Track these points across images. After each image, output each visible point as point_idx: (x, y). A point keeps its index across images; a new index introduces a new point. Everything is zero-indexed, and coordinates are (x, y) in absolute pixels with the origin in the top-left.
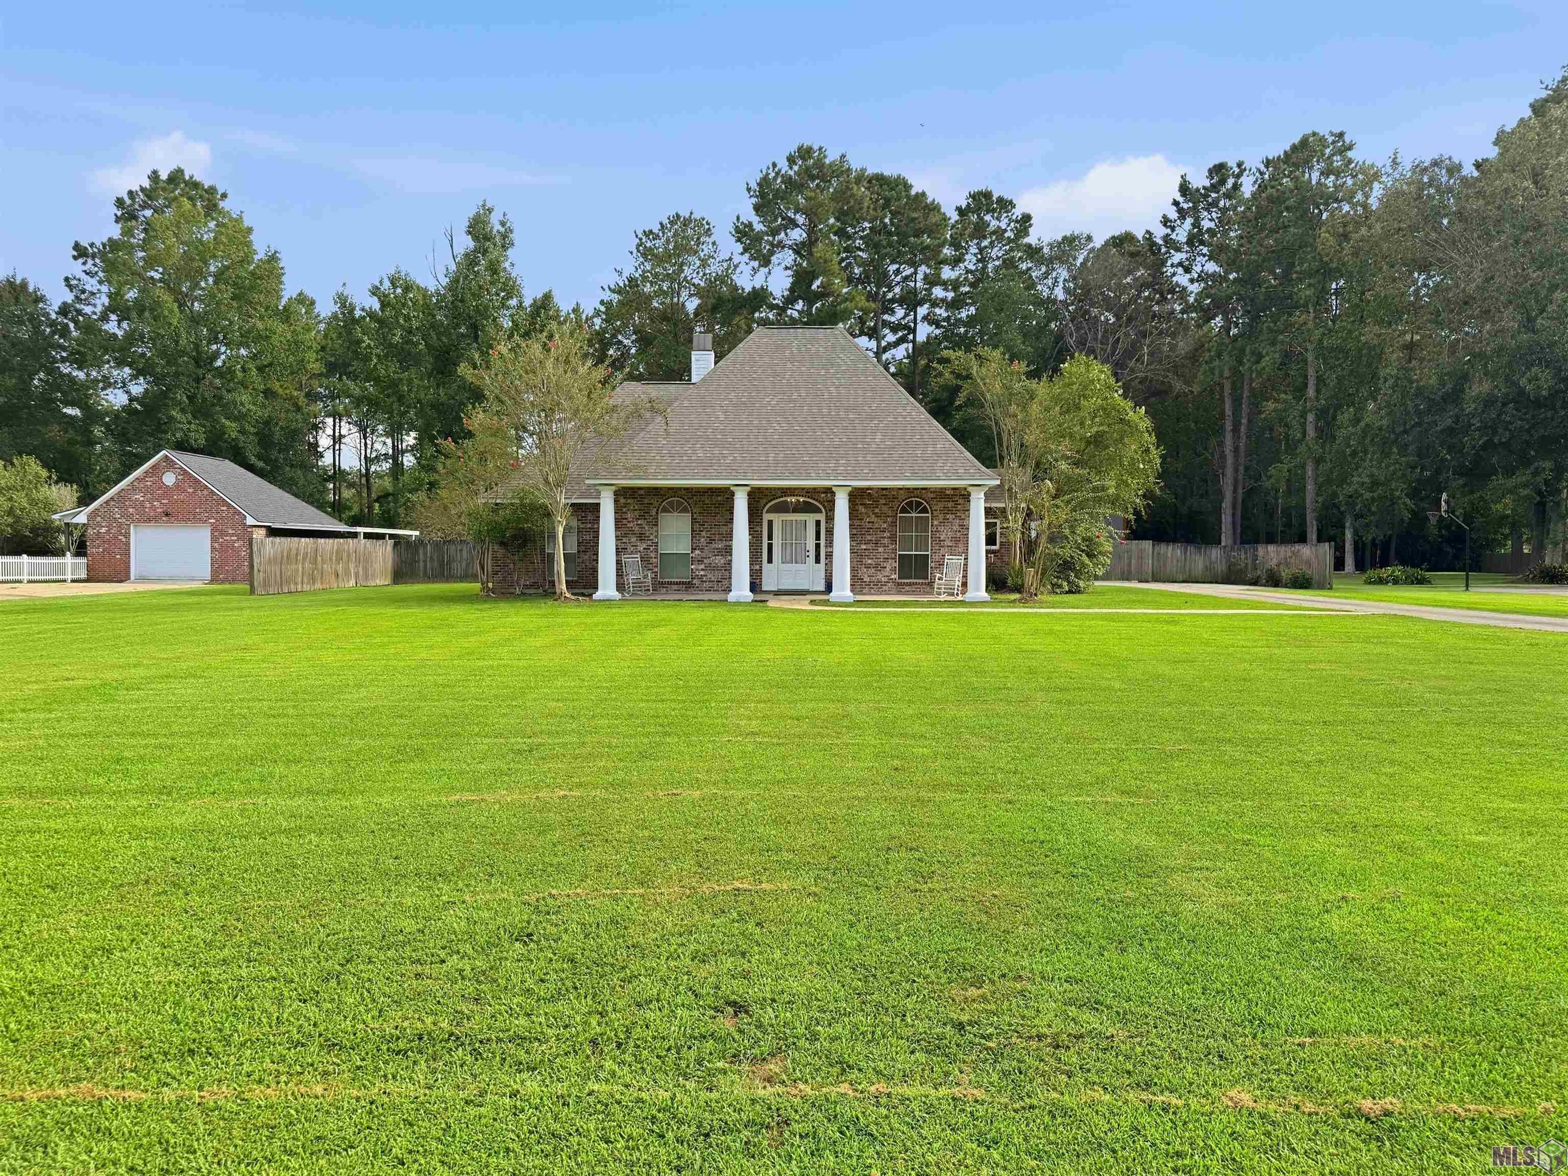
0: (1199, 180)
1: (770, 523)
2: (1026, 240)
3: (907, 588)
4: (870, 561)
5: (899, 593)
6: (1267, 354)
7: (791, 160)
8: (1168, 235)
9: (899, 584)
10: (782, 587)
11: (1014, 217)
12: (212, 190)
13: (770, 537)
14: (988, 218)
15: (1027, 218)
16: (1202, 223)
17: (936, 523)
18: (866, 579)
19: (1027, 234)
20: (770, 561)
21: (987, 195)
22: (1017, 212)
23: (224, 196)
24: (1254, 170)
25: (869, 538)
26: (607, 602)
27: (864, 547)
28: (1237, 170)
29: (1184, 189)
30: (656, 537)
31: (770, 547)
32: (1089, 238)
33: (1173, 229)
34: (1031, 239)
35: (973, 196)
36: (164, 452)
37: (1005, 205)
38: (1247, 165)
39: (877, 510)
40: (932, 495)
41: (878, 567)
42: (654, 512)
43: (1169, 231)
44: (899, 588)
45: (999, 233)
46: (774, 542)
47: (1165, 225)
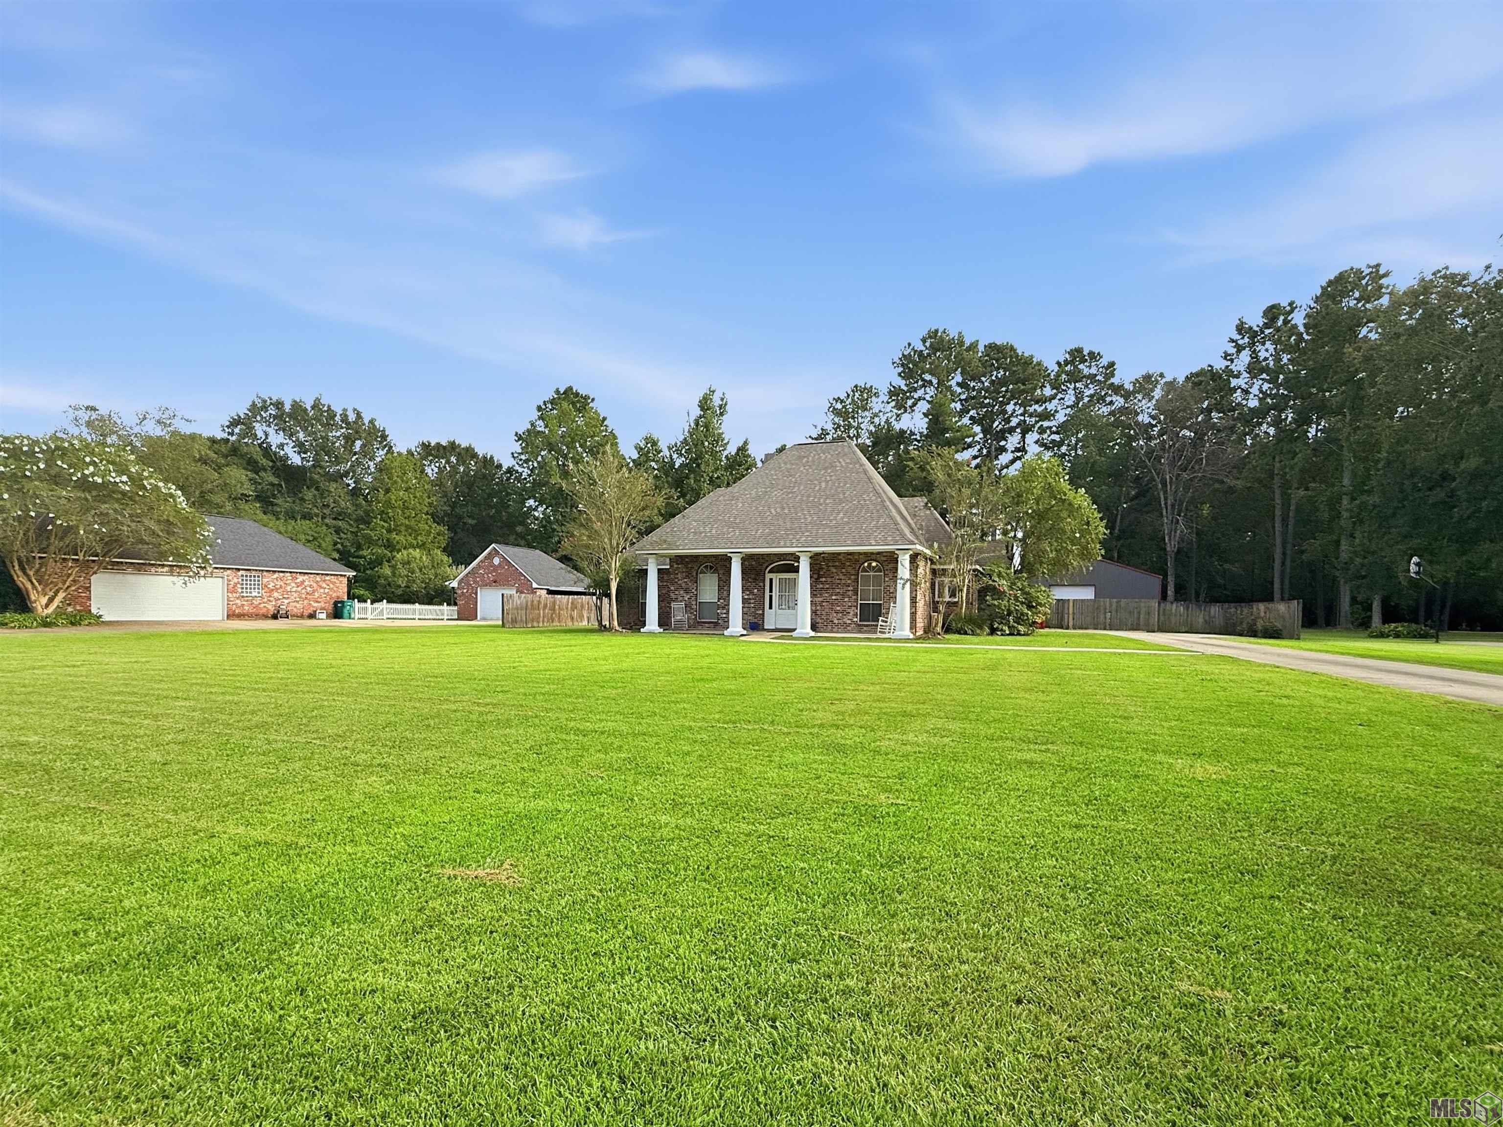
0: (1256, 320)
1: (771, 580)
2: (1112, 380)
3: (865, 628)
4: (838, 608)
5: (860, 632)
6: (1300, 451)
7: (924, 341)
8: (1227, 367)
9: (860, 625)
10: (778, 627)
11: (1102, 365)
12: (586, 398)
13: (771, 591)
14: (1081, 366)
15: (1112, 364)
16: (1259, 354)
17: (887, 579)
18: (836, 621)
19: (1113, 375)
20: (771, 608)
21: (1079, 351)
22: (1104, 362)
23: (593, 400)
24: (1304, 307)
25: (838, 590)
26: (651, 633)
27: (834, 597)
28: (1288, 308)
29: (1241, 328)
30: (696, 590)
31: (771, 597)
32: (1162, 375)
33: (1232, 361)
34: (1115, 380)
35: (1071, 353)
36: (493, 545)
37: (1094, 356)
38: (1298, 303)
39: (844, 570)
40: (885, 559)
41: (845, 613)
42: (694, 574)
43: (1229, 363)
44: (859, 629)
45: (1092, 377)
46: (774, 594)
47: (1225, 358)
